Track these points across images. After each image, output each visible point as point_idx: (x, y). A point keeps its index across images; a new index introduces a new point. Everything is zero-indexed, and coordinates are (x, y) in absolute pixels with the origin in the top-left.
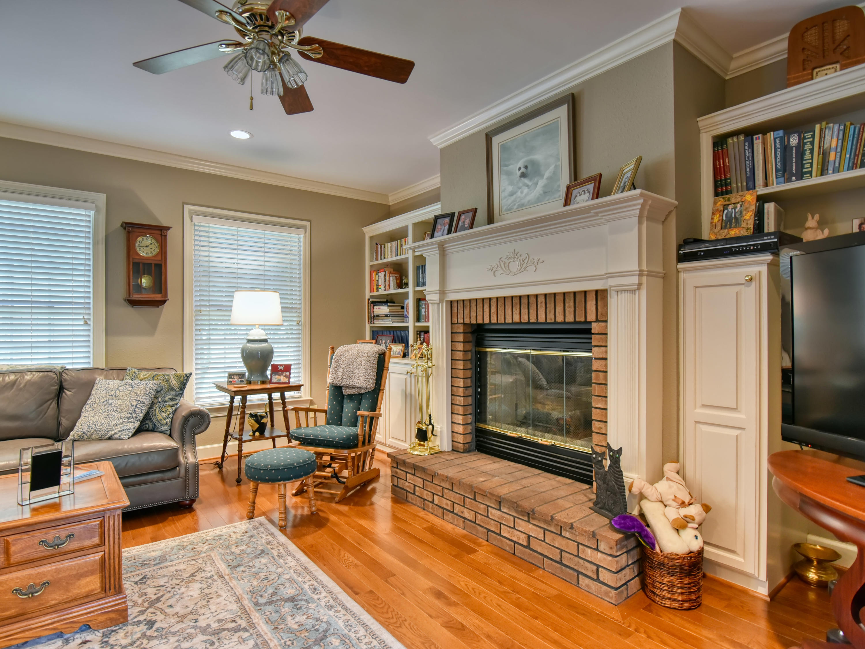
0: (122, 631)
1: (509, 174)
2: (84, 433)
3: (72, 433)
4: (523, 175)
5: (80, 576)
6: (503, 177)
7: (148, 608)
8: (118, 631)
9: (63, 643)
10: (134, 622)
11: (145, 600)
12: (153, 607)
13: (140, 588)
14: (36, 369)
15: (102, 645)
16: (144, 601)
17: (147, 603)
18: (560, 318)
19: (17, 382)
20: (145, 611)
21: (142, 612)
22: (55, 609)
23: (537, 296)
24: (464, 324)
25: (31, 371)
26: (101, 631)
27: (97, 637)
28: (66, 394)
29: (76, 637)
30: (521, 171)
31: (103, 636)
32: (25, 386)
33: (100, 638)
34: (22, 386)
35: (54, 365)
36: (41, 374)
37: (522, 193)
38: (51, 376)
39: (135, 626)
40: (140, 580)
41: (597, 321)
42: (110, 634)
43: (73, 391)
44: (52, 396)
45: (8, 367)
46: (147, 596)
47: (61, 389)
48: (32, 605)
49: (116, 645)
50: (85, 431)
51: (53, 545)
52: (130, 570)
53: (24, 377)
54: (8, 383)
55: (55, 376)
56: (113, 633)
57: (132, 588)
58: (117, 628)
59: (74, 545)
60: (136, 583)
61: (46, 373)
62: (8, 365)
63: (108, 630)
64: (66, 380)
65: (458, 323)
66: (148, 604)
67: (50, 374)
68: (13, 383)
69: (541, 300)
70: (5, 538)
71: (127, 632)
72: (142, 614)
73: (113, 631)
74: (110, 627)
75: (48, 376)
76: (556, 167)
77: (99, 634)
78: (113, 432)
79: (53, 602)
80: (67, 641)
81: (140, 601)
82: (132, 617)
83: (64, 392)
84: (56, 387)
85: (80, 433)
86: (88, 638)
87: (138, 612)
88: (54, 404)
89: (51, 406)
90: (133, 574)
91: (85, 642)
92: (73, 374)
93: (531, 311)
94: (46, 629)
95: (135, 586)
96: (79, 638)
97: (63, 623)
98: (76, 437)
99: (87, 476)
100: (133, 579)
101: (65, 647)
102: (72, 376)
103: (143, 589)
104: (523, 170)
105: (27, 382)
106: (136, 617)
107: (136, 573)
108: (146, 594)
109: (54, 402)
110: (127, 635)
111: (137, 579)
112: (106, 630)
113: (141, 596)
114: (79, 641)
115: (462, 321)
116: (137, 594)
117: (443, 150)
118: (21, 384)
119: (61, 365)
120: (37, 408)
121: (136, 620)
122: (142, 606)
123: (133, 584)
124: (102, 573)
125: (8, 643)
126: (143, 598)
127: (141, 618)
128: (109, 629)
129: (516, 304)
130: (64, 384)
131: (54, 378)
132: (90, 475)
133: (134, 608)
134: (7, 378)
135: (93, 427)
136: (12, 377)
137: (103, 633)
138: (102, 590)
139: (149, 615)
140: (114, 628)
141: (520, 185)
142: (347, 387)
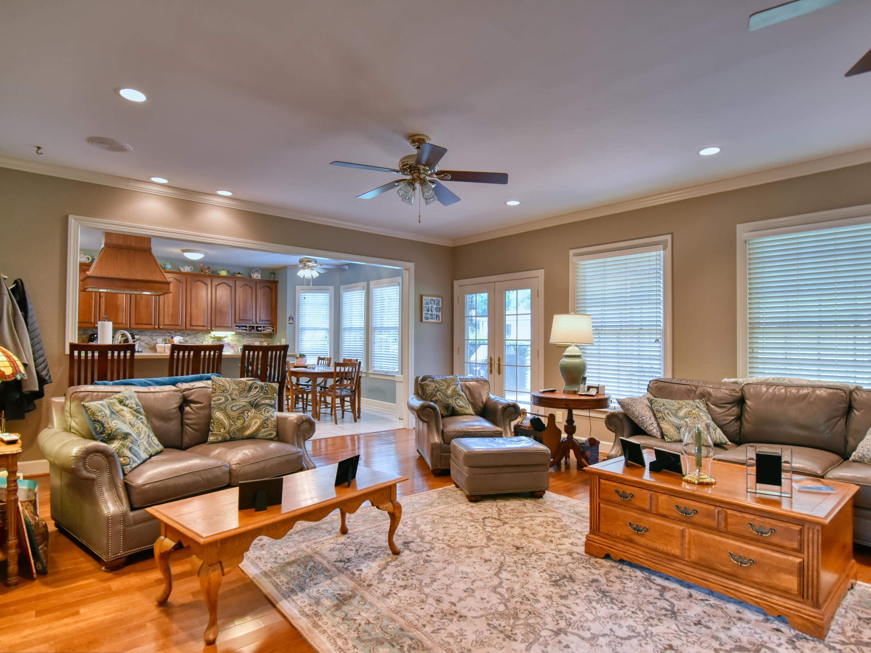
0: (813, 643)
2: (864, 456)
3: (854, 453)
5: (781, 570)
7: (851, 644)
8: (810, 642)
9: (763, 619)
10: (829, 645)
11: (856, 636)
12: (858, 646)
13: (859, 625)
14: (827, 386)
15: (789, 641)
16: (853, 636)
17: (855, 639)
19: (808, 396)
20: (847, 644)
21: (843, 643)
22: (758, 585)
25: (821, 387)
26: (797, 632)
27: (789, 633)
28: (854, 414)
29: (775, 622)
31: (795, 636)
32: (814, 400)
33: (791, 636)
34: (812, 400)
35: (849, 384)
36: (831, 391)
38: (839, 394)
39: (827, 649)
40: (867, 619)
42: (801, 639)
43: (862, 411)
44: (840, 413)
45: (808, 382)
46: (861, 635)
47: (850, 408)
48: (741, 573)
49: (799, 649)
50: (865, 454)
51: (759, 531)
52: (864, 605)
53: (815, 391)
54: (802, 395)
55: (843, 394)
56: (804, 640)
57: (852, 619)
58: (811, 639)
59: (775, 540)
60: (860, 618)
61: (835, 391)
62: (808, 380)
63: (802, 635)
64: (855, 400)
66: (855, 641)
67: (839, 391)
68: (805, 396)
70: (726, 509)
71: (816, 648)
72: (841, 644)
73: (805, 638)
74: (806, 634)
75: (836, 393)
77: (793, 632)
79: (757, 580)
80: (767, 620)
81: (850, 634)
82: (831, 640)
83: (853, 411)
84: (845, 405)
85: (860, 455)
86: (783, 629)
87: (840, 640)
88: (842, 422)
89: (839, 423)
90: (864, 609)
91: (778, 630)
92: (864, 395)
94: (751, 599)
95: (857, 620)
96: (777, 624)
97: (766, 603)
98: (857, 458)
99: (817, 488)
100: (860, 614)
101: (762, 623)
102: (862, 397)
103: (862, 627)
105: (816, 397)
106: (834, 642)
107: (867, 611)
108: (860, 632)
109: (842, 420)
110: (815, 649)
111: (864, 616)
112: (801, 633)
113: (854, 630)
114: (775, 626)
116: (852, 627)
118: (811, 398)
119: (856, 385)
120: (825, 422)
121: (832, 644)
122: (848, 638)
123: (856, 617)
124: (800, 577)
125: (724, 592)
126: (855, 634)
127: (838, 646)
128: (804, 635)
130: (855, 405)
131: (843, 396)
132: (820, 489)
133: (839, 635)
134: (801, 391)
136: (805, 391)
137: (797, 634)
138: (800, 594)
139: (848, 649)
140: (808, 637)
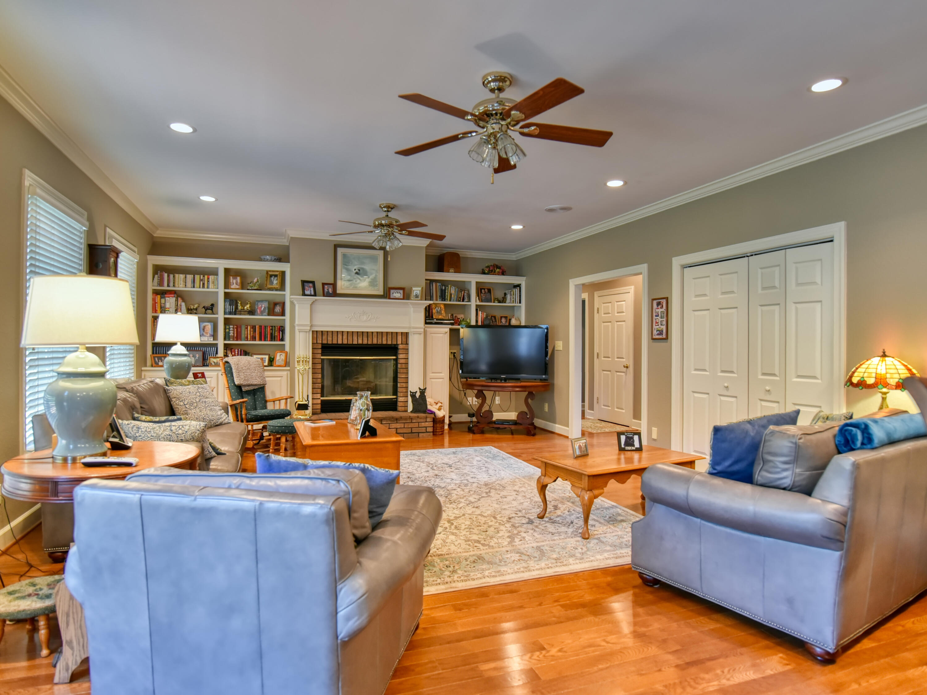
1: (348, 270)
4: (357, 273)
6: (344, 270)
18: (384, 342)
23: (372, 333)
24: (322, 344)
30: (356, 271)
37: (356, 281)
41: (402, 344)
65: (317, 343)
69: (375, 334)
76: (376, 275)
78: (223, 420)
93: (369, 339)
104: (357, 271)
115: (321, 342)
117: (292, 238)
129: (360, 335)
135: (208, 419)
141: (355, 277)
142: (245, 386)
